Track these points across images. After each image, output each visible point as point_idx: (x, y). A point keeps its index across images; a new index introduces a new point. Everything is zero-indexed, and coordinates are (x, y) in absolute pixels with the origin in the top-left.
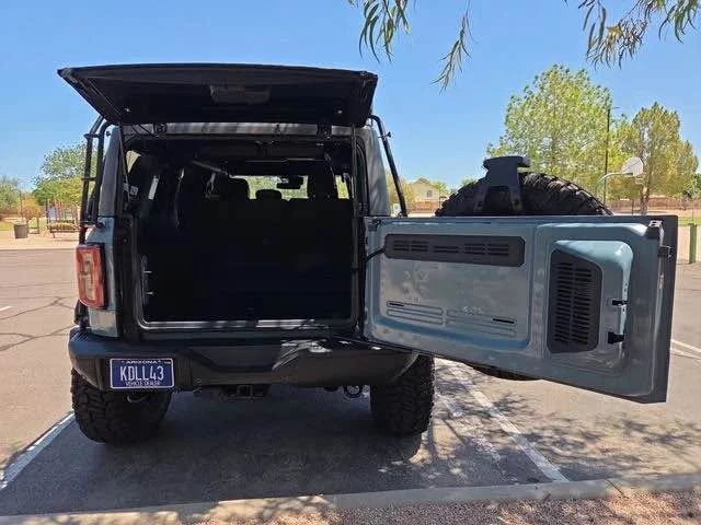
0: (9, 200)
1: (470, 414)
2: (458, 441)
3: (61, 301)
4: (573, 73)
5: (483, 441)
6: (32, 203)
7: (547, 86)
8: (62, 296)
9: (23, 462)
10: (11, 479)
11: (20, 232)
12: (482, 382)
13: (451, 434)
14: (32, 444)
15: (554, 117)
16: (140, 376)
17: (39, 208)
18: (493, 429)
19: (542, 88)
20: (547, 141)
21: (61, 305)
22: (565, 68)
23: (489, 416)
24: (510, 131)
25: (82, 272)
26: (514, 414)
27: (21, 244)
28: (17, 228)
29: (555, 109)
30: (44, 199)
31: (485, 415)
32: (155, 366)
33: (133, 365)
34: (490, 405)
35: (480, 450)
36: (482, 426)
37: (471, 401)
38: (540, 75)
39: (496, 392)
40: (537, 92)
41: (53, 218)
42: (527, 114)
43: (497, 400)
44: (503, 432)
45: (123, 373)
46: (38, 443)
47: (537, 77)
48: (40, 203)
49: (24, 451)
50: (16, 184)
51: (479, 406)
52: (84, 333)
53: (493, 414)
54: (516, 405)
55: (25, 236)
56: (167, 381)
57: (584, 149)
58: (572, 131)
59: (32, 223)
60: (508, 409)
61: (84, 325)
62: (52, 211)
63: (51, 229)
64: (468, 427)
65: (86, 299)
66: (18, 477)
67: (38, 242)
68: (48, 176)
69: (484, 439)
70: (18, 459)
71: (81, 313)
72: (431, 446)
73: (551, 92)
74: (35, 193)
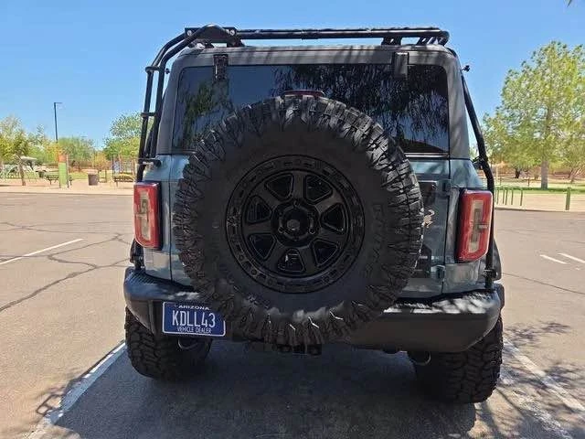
0: (86, 155)
1: (523, 382)
2: (516, 413)
3: (120, 238)
4: (571, 48)
5: (546, 417)
6: (102, 159)
7: (545, 60)
8: (120, 232)
9: (80, 390)
10: (67, 408)
11: (92, 180)
12: (524, 345)
13: (508, 406)
14: (88, 372)
15: (550, 89)
16: (192, 322)
17: (107, 162)
18: (554, 402)
19: (540, 62)
20: (542, 112)
21: (120, 240)
22: (563, 44)
23: (545, 387)
24: (506, 102)
25: (139, 211)
26: (572, 387)
27: (93, 190)
28: (90, 176)
29: (551, 82)
30: (110, 155)
31: (539, 384)
32: (208, 312)
33: (186, 310)
34: (542, 374)
35: (548, 429)
36: (539, 397)
37: (518, 366)
38: (538, 51)
39: (544, 357)
40: (534, 66)
41: (117, 171)
42: (523, 86)
43: (546, 368)
44: (565, 406)
45: (175, 318)
46: (93, 371)
47: (535, 53)
48: (108, 158)
49: (81, 379)
50: (91, 143)
51: (530, 373)
52: (139, 273)
53: (549, 385)
54: (572, 375)
55: (96, 184)
56: (218, 329)
57: (578, 120)
58: (567, 102)
59: (102, 174)
60: (565, 380)
61: (139, 264)
62: (116, 164)
63: (116, 179)
64: (525, 398)
65: (141, 238)
66: (74, 407)
67: (105, 188)
68: (115, 137)
69: (548, 416)
70: (74, 386)
71: (137, 253)
72: (487, 416)
73: (549, 67)
74: (106, 150)
